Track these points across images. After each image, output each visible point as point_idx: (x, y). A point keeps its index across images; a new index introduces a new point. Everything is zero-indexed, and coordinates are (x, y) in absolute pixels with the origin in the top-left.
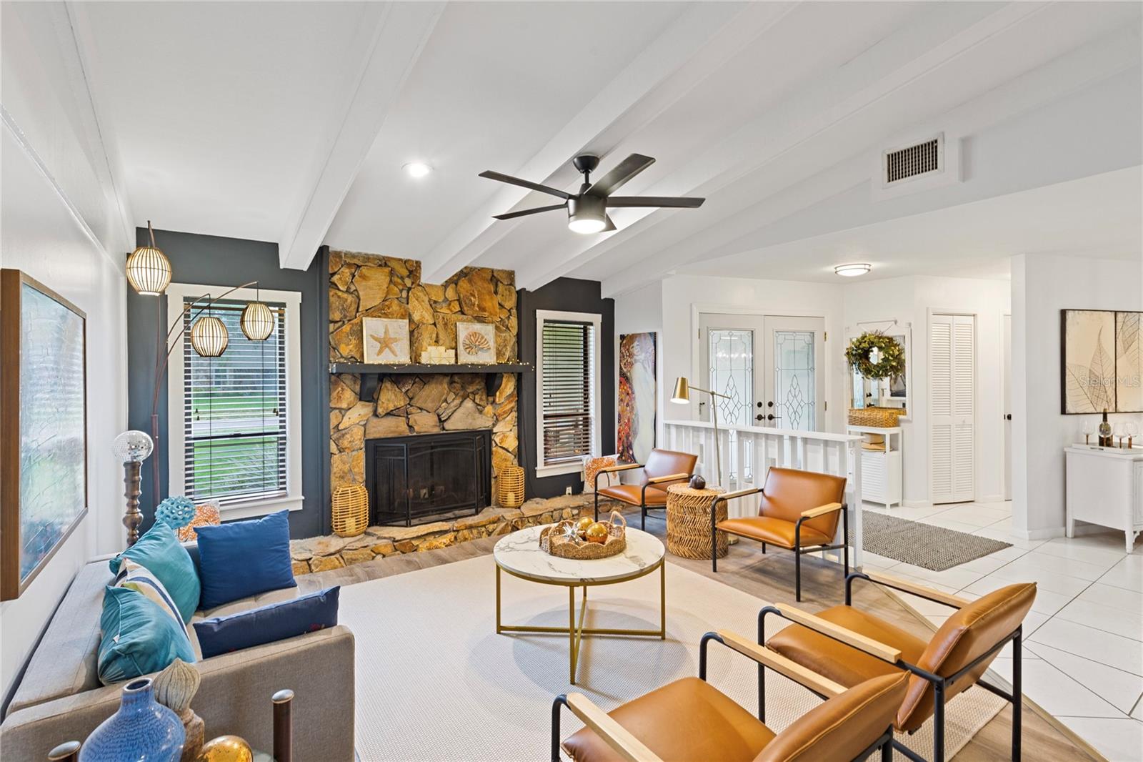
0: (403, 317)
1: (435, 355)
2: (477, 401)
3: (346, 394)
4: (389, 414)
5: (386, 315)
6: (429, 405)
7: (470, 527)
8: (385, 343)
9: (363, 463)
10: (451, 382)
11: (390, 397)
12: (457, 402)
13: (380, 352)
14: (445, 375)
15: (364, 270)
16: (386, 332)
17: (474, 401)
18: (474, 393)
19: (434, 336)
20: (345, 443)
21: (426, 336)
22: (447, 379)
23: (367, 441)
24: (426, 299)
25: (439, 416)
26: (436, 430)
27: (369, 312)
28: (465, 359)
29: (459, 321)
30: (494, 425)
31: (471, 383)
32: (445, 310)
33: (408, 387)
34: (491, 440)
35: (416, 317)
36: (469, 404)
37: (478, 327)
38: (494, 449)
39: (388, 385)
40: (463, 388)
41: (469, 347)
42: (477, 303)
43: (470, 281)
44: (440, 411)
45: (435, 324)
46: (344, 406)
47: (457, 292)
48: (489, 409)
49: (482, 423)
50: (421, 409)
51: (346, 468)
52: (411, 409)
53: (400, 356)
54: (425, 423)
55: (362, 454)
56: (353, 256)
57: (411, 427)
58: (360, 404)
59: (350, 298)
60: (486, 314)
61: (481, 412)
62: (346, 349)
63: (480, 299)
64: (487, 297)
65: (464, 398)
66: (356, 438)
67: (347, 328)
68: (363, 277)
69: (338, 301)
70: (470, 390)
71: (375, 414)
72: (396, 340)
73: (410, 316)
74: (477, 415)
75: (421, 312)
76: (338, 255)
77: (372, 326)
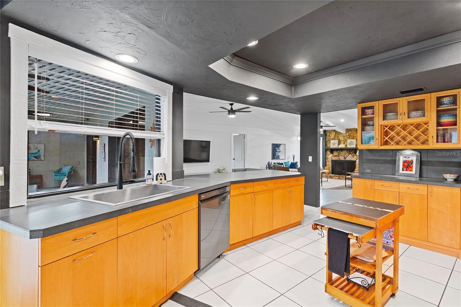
0: (338, 139)
1: (342, 146)
2: (353, 155)
3: (328, 153)
4: (335, 156)
5: (335, 140)
6: (343, 155)
7: (343, 177)
8: (334, 144)
9: (331, 164)
10: (347, 151)
11: (335, 153)
12: (348, 155)
13: (333, 146)
14: (346, 149)
15: (331, 132)
16: (334, 142)
17: (352, 155)
18: (352, 153)
19: (344, 142)
20: (328, 160)
21: (342, 142)
22: (346, 150)
23: (332, 160)
24: (342, 136)
25: (344, 157)
26: (344, 160)
27: (332, 139)
28: (349, 146)
29: (348, 139)
30: (357, 160)
31: (351, 151)
32: (346, 137)
33: (338, 152)
34: (356, 163)
35: (340, 139)
36: (350, 155)
37: (352, 140)
38: (356, 165)
39: (335, 151)
40: (349, 152)
41: (350, 144)
42: (352, 135)
43: (351, 131)
44: (345, 156)
45: (344, 140)
46: (328, 154)
47: (348, 134)
48: (355, 157)
49: (353, 159)
50: (341, 156)
51: (329, 164)
52: (340, 156)
53: (336, 146)
54: (342, 158)
55: (331, 162)
56: (330, 130)
57: (339, 159)
58: (331, 154)
59: (329, 137)
60: (354, 137)
61: (353, 157)
62: (328, 146)
63: (353, 135)
64: (355, 134)
65: (350, 154)
66: (330, 160)
67: (329, 142)
68: (331, 134)
69: (328, 137)
70: (351, 152)
71: (333, 156)
72: (336, 144)
73: (339, 139)
74: (352, 158)
75: (341, 138)
76: (328, 131)
77: (332, 142)
